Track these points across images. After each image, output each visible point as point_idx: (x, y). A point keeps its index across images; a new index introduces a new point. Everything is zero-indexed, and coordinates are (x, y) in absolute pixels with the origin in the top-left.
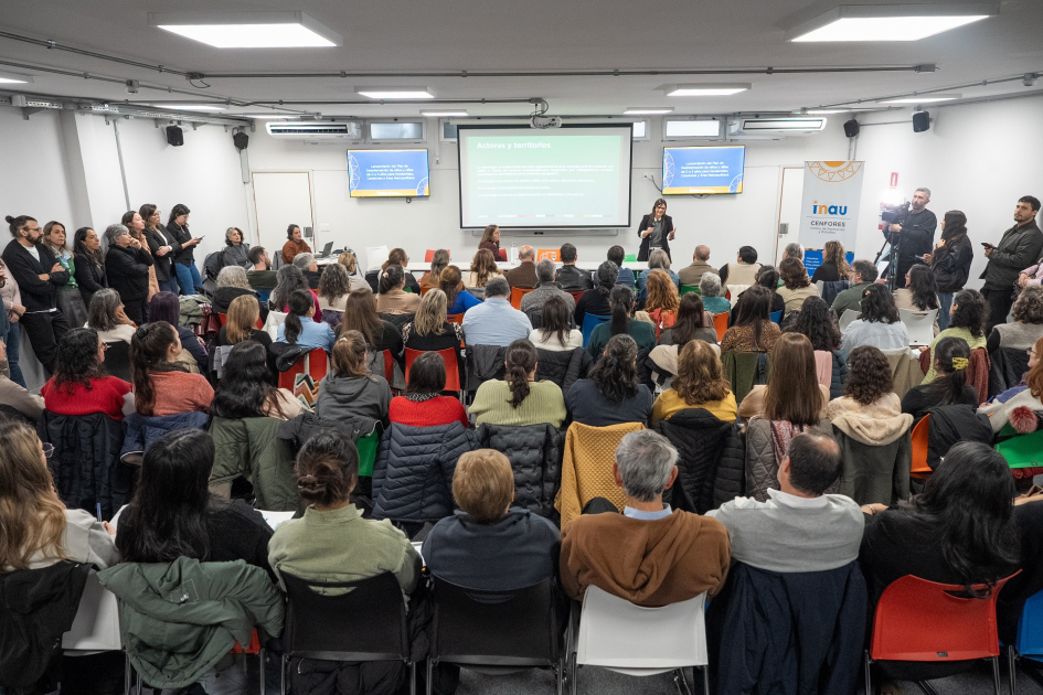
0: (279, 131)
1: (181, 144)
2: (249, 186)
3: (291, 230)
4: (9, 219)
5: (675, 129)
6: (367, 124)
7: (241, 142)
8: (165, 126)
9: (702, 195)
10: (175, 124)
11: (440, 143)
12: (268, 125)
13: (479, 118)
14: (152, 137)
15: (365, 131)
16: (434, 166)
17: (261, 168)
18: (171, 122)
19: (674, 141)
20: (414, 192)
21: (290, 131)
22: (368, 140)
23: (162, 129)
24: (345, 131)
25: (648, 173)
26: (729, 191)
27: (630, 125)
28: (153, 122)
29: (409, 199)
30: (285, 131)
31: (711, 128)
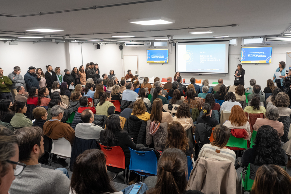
0: (128, 45)
1: (100, 49)
2: (123, 59)
3: (129, 71)
4: (46, 66)
5: (247, 41)
6: (153, 42)
7: (121, 48)
8: (96, 44)
9: (256, 63)
10: (99, 44)
11: (172, 47)
12: (125, 43)
13: (183, 40)
14: (92, 47)
15: (152, 44)
16: (170, 54)
17: (126, 55)
18: (98, 43)
19: (246, 45)
20: (164, 62)
21: (131, 45)
22: (153, 47)
23: (95, 45)
24: (143, 44)
25: (237, 56)
26: (266, 62)
27: (229, 41)
28: (93, 44)
29: (163, 63)
30: (129, 45)
31: (260, 41)
